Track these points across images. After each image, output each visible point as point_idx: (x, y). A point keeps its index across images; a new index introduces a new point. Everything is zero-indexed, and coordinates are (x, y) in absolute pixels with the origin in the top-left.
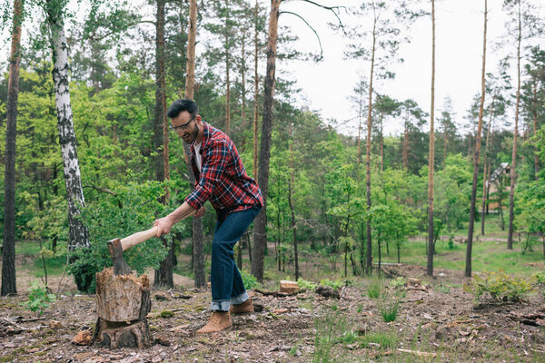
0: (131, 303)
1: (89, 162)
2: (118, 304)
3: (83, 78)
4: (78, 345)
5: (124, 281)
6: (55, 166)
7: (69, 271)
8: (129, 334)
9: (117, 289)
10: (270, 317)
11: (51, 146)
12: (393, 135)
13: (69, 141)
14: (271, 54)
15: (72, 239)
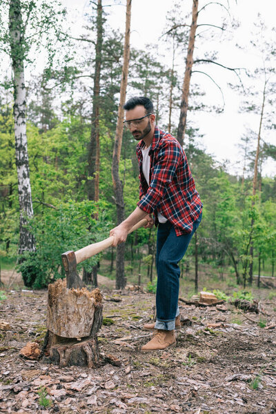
0: (82, 320)
1: (37, 183)
2: (69, 320)
3: (35, 121)
4: (26, 358)
5: (77, 295)
6: (11, 185)
7: (18, 270)
8: (79, 352)
9: (70, 303)
10: (208, 332)
11: (9, 171)
12: (269, 176)
13: (23, 163)
14: (184, 105)
15: (22, 243)
